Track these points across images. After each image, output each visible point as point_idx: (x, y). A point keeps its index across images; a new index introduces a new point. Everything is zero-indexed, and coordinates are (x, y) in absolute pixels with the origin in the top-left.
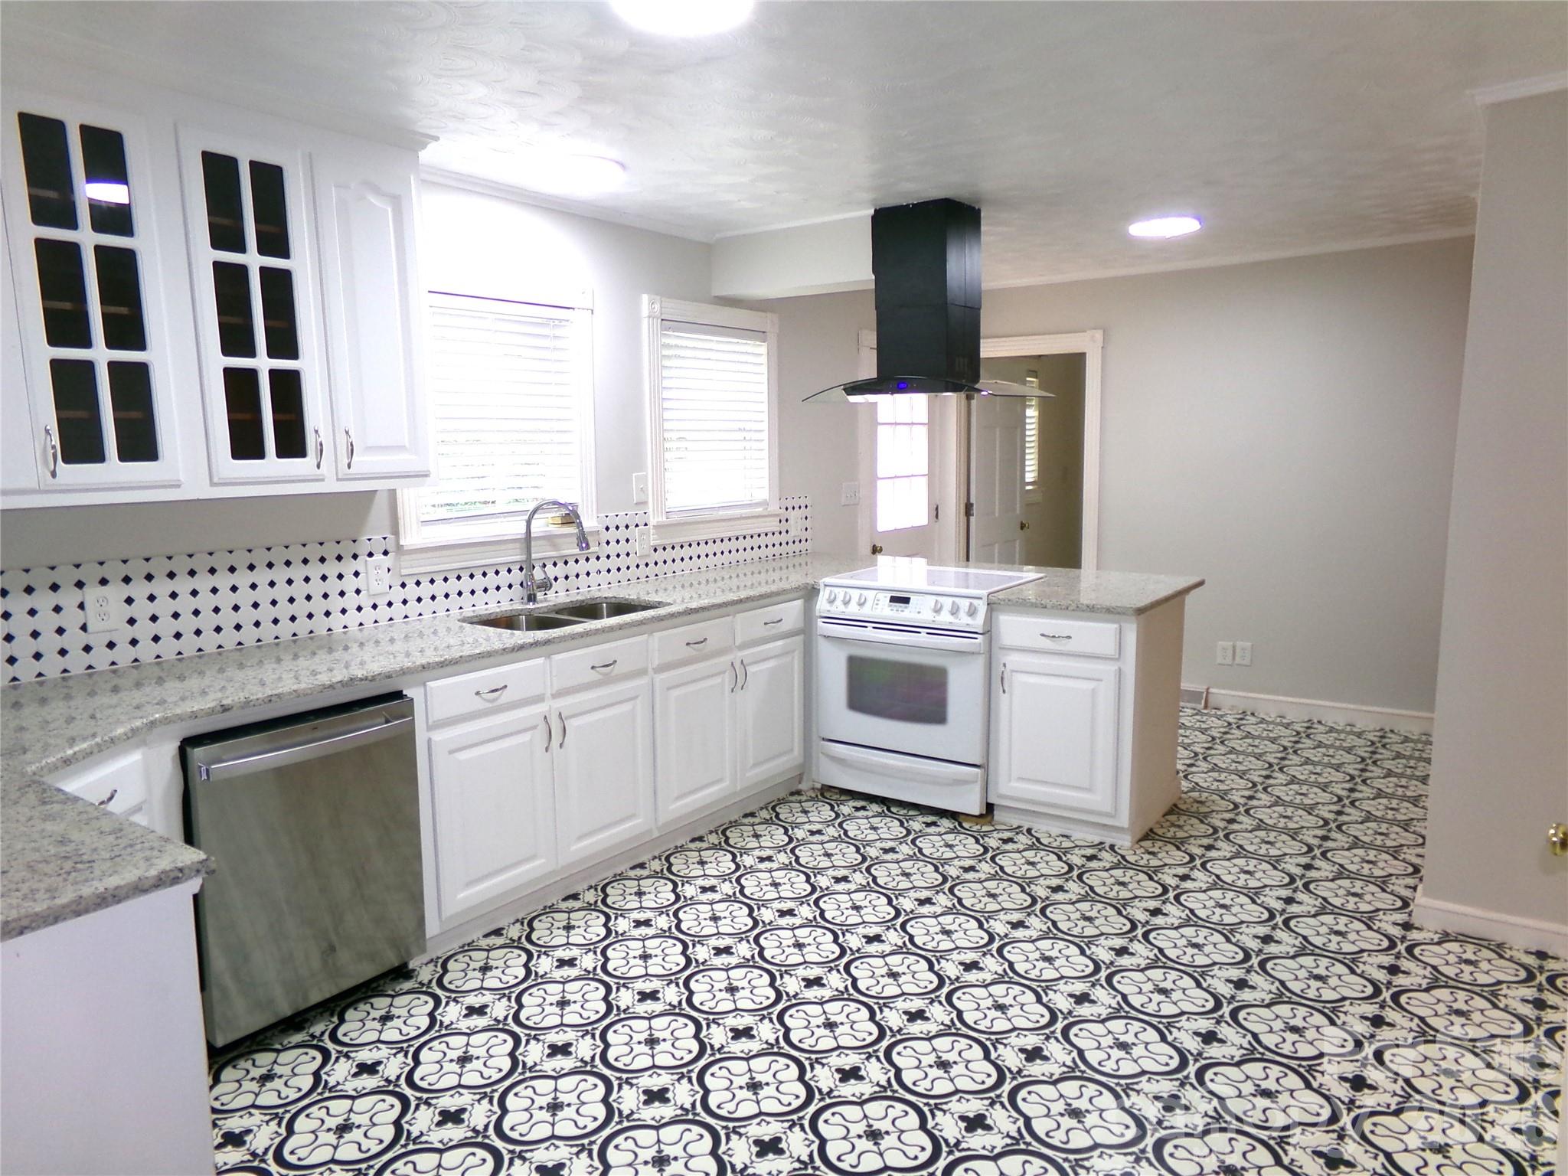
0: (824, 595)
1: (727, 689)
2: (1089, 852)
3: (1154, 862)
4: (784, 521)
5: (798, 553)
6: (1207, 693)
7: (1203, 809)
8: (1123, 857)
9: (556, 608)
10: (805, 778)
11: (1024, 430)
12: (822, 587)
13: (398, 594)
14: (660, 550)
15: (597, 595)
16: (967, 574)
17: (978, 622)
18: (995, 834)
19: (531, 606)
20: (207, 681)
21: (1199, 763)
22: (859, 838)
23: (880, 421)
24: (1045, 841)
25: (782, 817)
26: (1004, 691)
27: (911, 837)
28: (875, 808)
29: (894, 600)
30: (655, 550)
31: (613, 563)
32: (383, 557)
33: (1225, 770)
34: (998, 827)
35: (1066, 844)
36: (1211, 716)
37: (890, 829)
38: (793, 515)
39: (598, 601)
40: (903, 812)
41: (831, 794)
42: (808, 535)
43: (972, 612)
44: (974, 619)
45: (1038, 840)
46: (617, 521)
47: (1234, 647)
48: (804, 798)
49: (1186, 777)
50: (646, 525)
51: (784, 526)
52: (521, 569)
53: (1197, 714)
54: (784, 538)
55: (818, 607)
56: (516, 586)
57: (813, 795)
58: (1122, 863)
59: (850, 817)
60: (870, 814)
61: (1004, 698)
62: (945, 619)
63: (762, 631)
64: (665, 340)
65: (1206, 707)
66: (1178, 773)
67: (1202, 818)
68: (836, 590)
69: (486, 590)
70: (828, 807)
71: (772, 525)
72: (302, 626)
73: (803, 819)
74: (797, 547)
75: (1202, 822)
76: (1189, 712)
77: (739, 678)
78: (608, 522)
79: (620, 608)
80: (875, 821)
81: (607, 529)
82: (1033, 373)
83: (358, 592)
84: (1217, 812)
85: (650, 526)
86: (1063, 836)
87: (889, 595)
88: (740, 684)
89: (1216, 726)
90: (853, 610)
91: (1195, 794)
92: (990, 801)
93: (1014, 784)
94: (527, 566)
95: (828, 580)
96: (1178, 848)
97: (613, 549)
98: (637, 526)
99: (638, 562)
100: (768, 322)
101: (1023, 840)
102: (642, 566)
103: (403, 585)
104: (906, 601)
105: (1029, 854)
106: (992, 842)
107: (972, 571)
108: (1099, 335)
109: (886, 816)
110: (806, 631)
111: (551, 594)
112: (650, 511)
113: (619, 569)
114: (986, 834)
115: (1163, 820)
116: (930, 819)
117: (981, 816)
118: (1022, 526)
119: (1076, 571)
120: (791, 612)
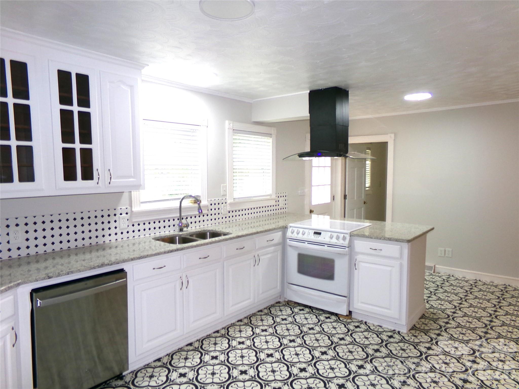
0: (290, 230)
1: (252, 265)
2: (390, 334)
3: (416, 341)
4: (277, 201)
5: (282, 213)
6: (435, 267)
7: (435, 317)
8: (403, 337)
9: (190, 234)
10: (282, 297)
11: (365, 169)
12: (289, 227)
13: (131, 229)
14: (231, 212)
15: (206, 229)
16: (344, 223)
17: (346, 243)
18: (352, 324)
19: (181, 233)
20: (55, 261)
21: (432, 296)
22: (300, 322)
23: (313, 165)
24: (372, 328)
25: (272, 312)
26: (356, 269)
27: (320, 323)
28: (307, 310)
29: (315, 233)
30: (229, 212)
31: (213, 217)
32: (126, 215)
33: (443, 300)
34: (354, 320)
35: (381, 330)
36: (437, 276)
37: (313, 319)
38: (280, 199)
39: (206, 231)
40: (317, 312)
41: (290, 304)
42: (286, 206)
43: (344, 239)
44: (345, 242)
45: (369, 327)
46: (215, 202)
47: (445, 251)
48: (281, 305)
49: (427, 302)
50: (226, 203)
51: (277, 203)
52: (178, 219)
53: (430, 275)
54: (277, 207)
55: (287, 234)
56: (176, 226)
57: (285, 304)
58: (403, 340)
59: (297, 313)
60: (305, 312)
61: (356, 272)
62: (334, 241)
63: (266, 244)
64: (234, 137)
65: (434, 272)
66: (424, 300)
67: (435, 321)
68: (294, 229)
69: (165, 227)
70: (289, 309)
71: (273, 203)
72: (94, 240)
73: (280, 313)
74: (282, 210)
75: (435, 323)
76: (427, 274)
77: (257, 261)
78: (211, 202)
79: (214, 234)
80: (307, 315)
81: (211, 205)
82: (369, 149)
83: (116, 228)
84: (441, 318)
85: (228, 203)
86: (379, 326)
87: (313, 231)
88: (257, 264)
89: (439, 281)
90: (300, 236)
91: (432, 310)
92: (350, 310)
93: (360, 304)
94: (180, 218)
95: (291, 225)
96: (426, 335)
97: (213, 212)
98: (222, 203)
99: (222, 216)
100: (273, 131)
101: (363, 327)
102: (224, 218)
103: (133, 225)
104: (320, 234)
105: (366, 333)
106: (351, 327)
107: (346, 222)
108: (393, 135)
109: (311, 313)
110: (283, 243)
111: (189, 228)
112: (227, 198)
113: (215, 219)
114: (349, 323)
115: (419, 321)
116: (327, 315)
117: (347, 316)
118: (365, 203)
119: (384, 222)
120: (277, 236)
